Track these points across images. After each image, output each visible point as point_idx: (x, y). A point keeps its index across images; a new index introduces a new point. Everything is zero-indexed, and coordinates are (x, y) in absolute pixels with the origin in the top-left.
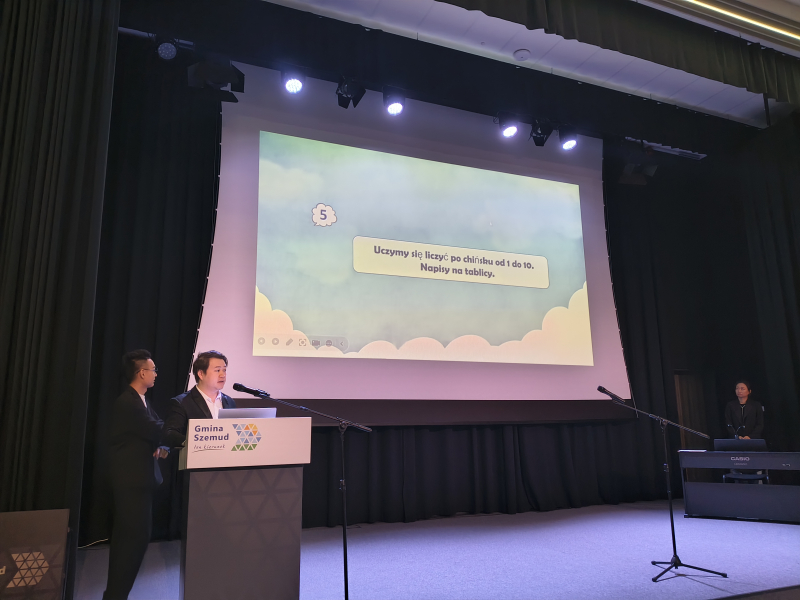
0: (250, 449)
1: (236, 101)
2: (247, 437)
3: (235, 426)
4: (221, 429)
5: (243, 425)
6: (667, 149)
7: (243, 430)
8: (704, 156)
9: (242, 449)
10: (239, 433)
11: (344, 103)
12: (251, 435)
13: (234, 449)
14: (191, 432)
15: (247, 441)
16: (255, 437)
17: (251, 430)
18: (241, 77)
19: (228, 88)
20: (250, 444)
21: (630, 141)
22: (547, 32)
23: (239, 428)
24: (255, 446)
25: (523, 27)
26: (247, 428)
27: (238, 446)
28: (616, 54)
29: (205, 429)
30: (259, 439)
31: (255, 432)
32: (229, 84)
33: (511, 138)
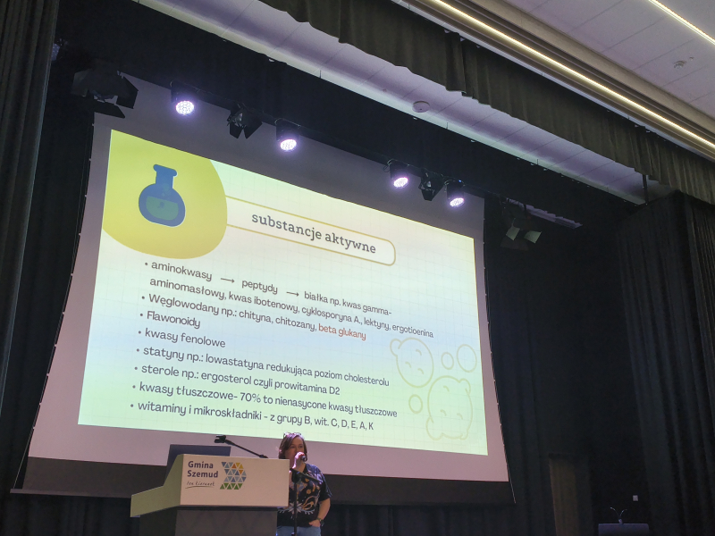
0: (236, 488)
1: (122, 116)
2: (234, 476)
3: (224, 463)
4: (212, 466)
5: (231, 464)
6: (551, 217)
7: (231, 469)
8: (578, 225)
9: (229, 488)
10: (227, 471)
11: (235, 132)
12: (237, 474)
13: (222, 488)
14: (186, 468)
15: (233, 480)
16: (241, 476)
17: (238, 469)
18: (133, 92)
19: (114, 100)
20: (237, 483)
21: (512, 205)
22: (463, 94)
23: (227, 466)
24: (240, 485)
25: (444, 88)
26: (234, 467)
27: (226, 485)
28: (523, 124)
29: (198, 465)
30: (244, 478)
31: (241, 471)
32: (116, 97)
33: (399, 189)
